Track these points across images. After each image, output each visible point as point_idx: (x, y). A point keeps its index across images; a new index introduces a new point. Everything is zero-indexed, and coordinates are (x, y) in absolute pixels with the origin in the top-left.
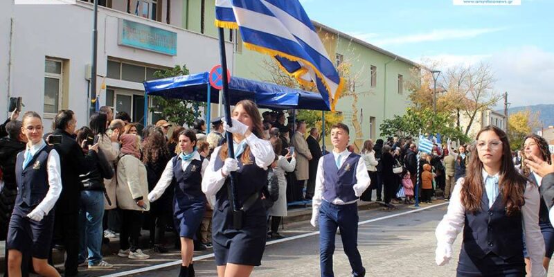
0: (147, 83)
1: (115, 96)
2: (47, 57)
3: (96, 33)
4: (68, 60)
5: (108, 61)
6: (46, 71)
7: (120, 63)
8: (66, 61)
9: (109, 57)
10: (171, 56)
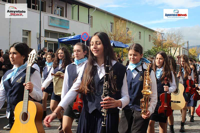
0: (59, 39)
1: (48, 44)
2: (23, 30)
3: (40, 21)
4: (31, 31)
5: (45, 31)
6: (23, 35)
7: (49, 32)
8: (30, 31)
9: (45, 30)
10: (67, 29)
